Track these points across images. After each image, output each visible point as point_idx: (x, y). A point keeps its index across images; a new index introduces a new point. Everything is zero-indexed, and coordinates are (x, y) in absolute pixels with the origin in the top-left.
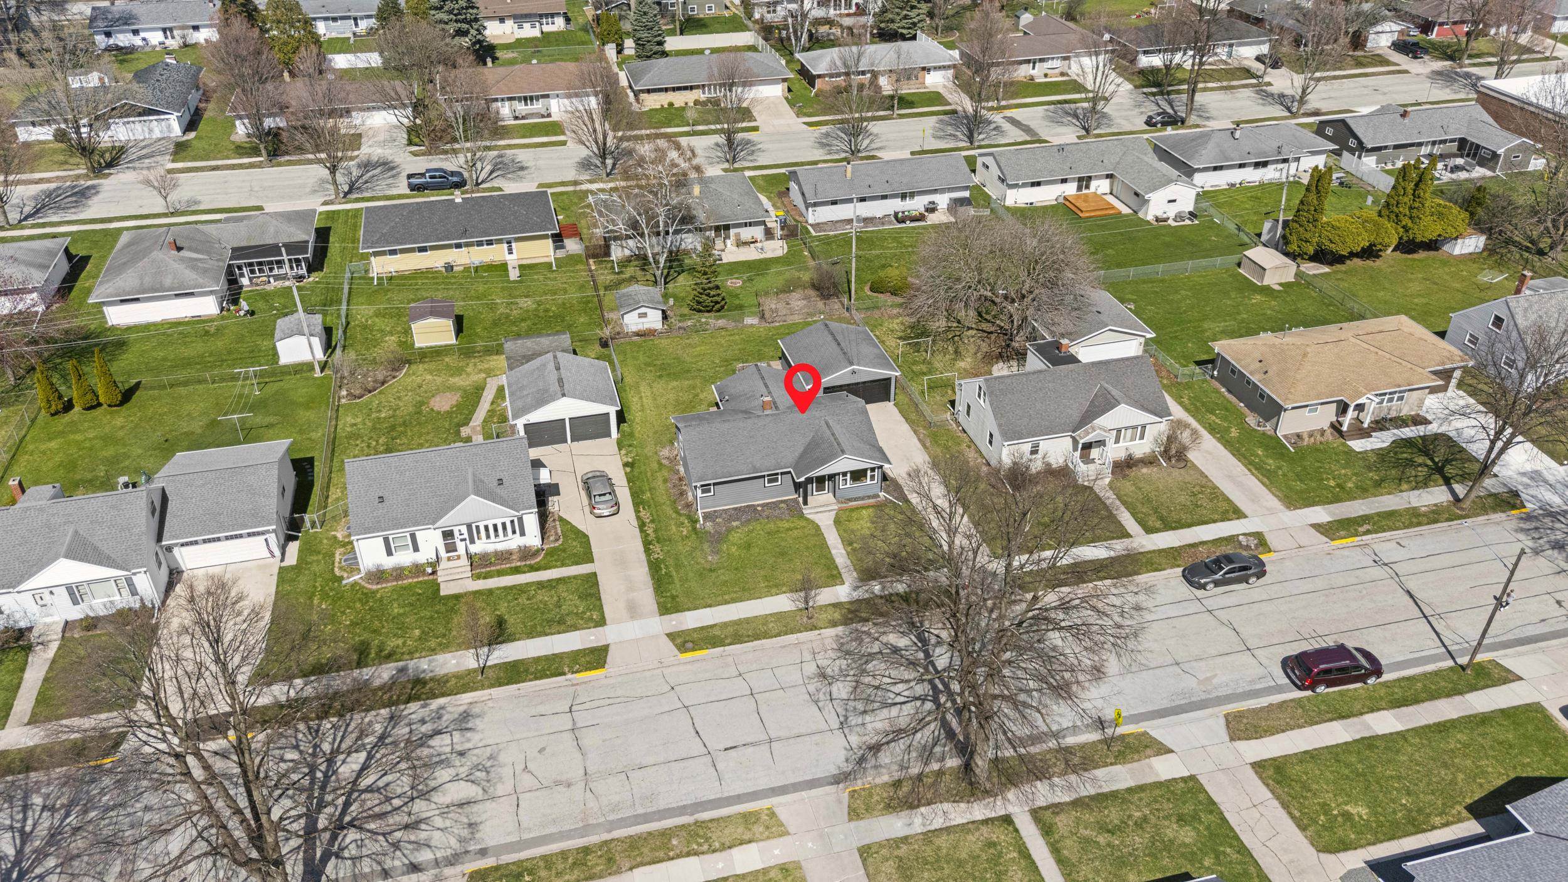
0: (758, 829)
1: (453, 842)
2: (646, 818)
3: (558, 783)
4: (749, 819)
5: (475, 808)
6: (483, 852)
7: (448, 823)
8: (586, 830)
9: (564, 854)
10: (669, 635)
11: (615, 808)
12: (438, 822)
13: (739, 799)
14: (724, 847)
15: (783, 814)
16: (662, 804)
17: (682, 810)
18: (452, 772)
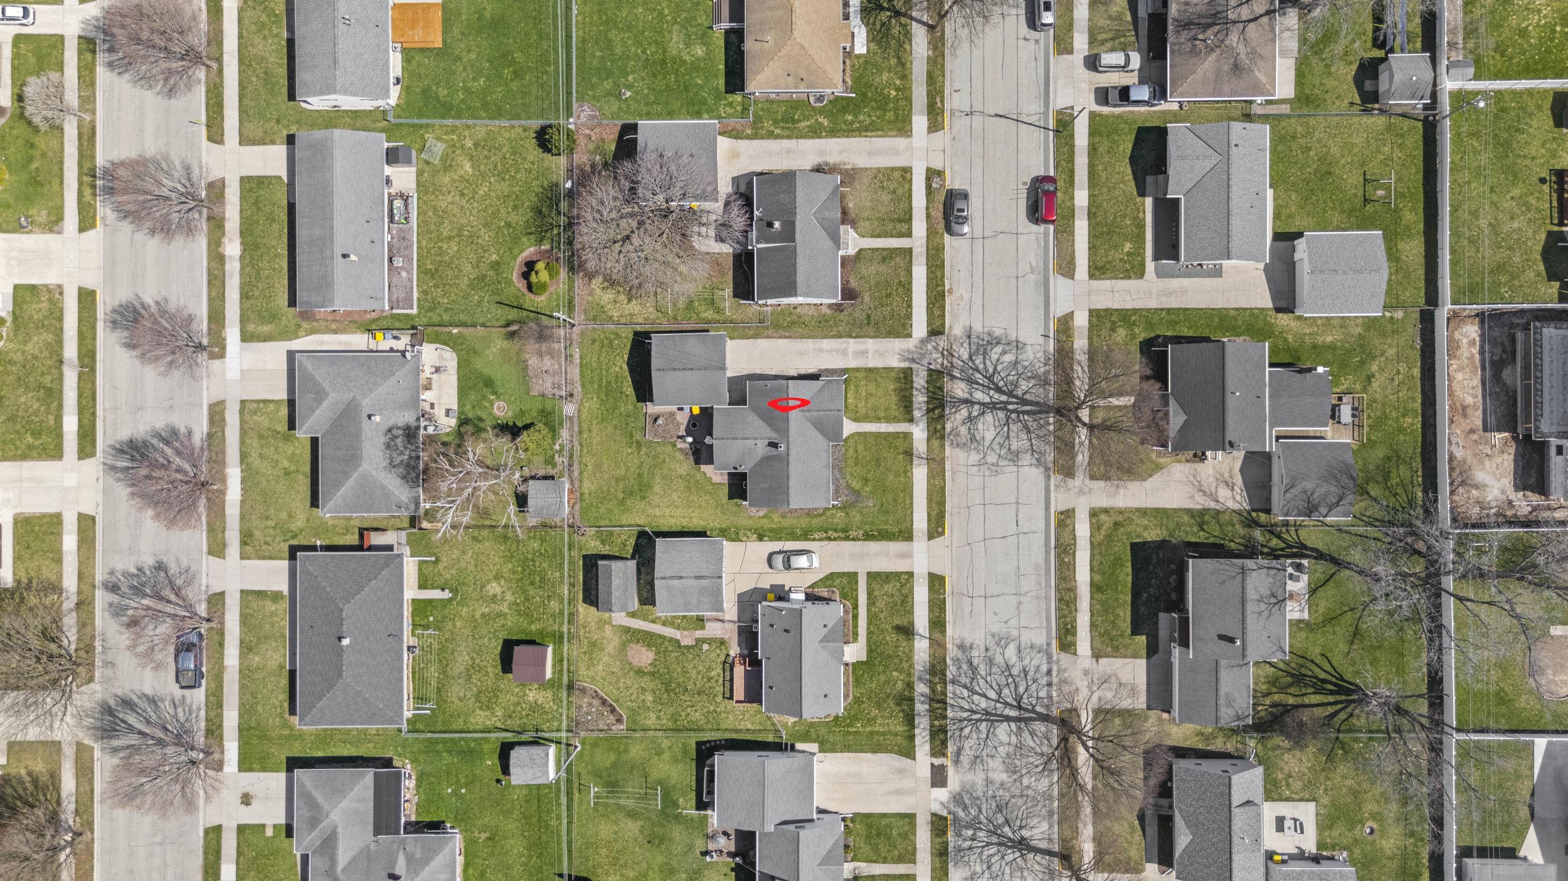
0: (1068, 521)
1: (1039, 655)
2: (1048, 570)
3: (1018, 608)
4: (1061, 524)
5: (1023, 645)
6: (1049, 645)
7: (1028, 658)
8: (1047, 598)
9: (1058, 609)
10: (929, 539)
11: (1039, 583)
12: (1026, 662)
13: (1047, 525)
14: (1074, 539)
15: (1061, 508)
16: (1042, 562)
17: (1047, 553)
18: (998, 655)
